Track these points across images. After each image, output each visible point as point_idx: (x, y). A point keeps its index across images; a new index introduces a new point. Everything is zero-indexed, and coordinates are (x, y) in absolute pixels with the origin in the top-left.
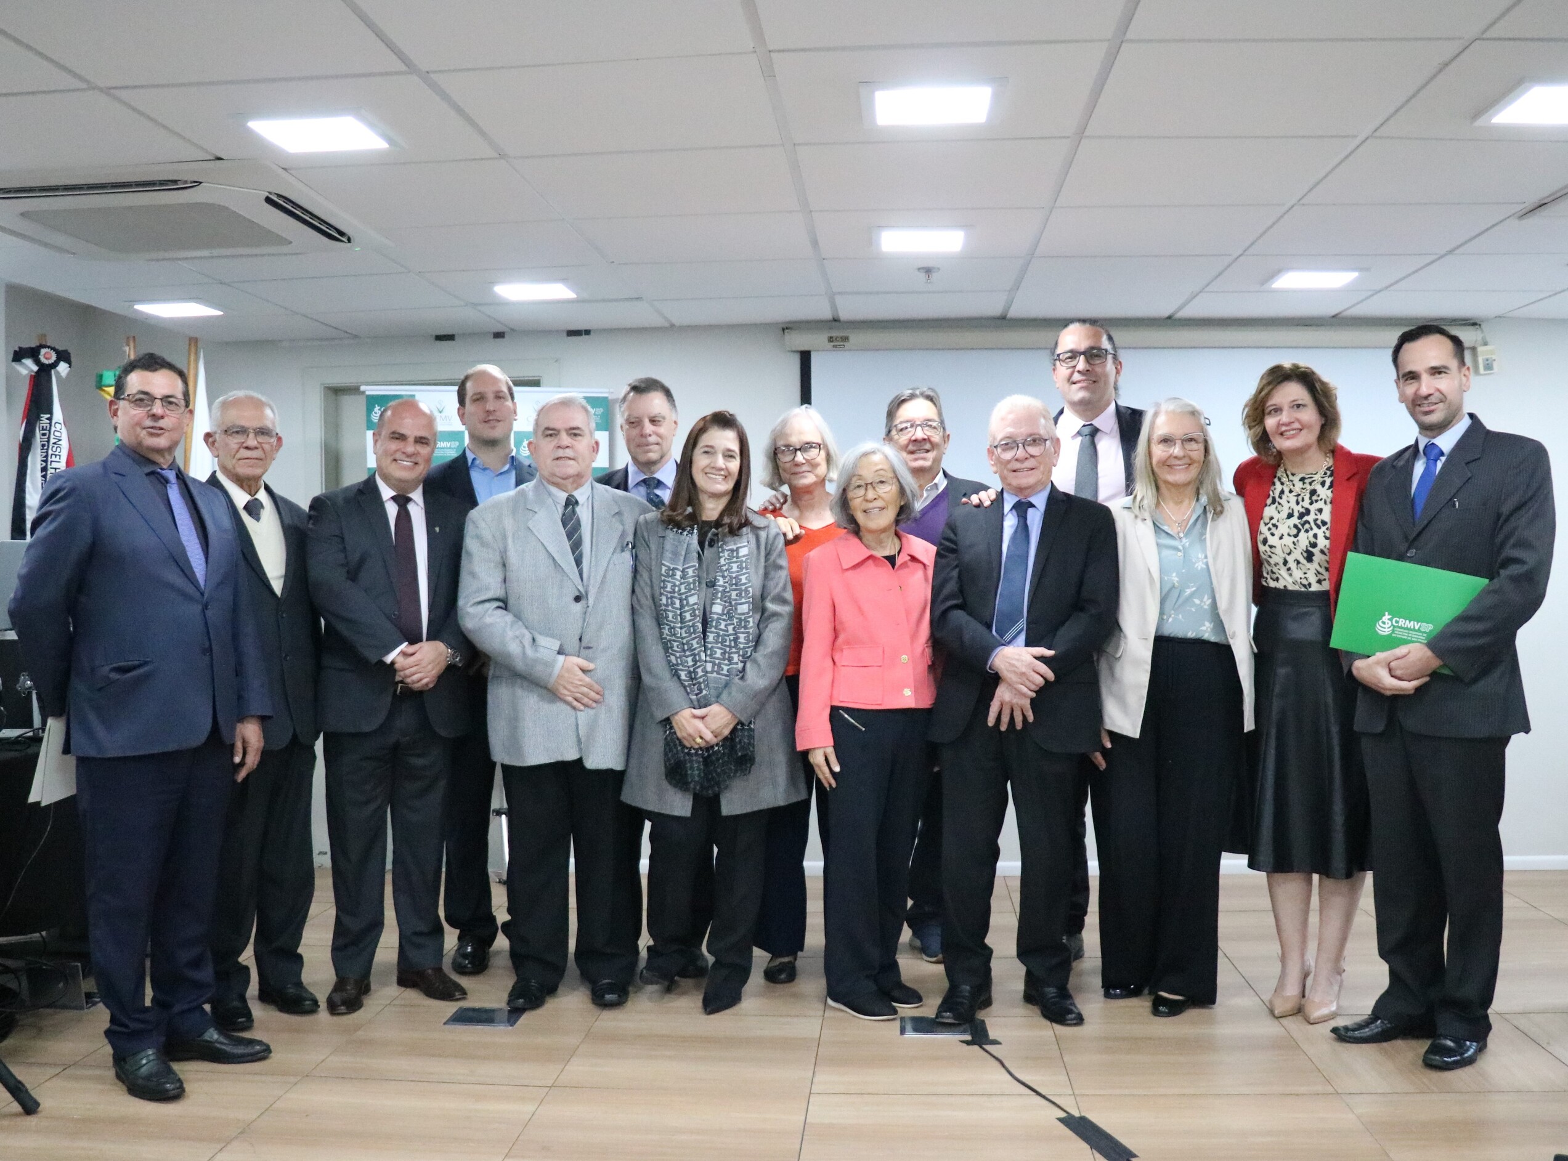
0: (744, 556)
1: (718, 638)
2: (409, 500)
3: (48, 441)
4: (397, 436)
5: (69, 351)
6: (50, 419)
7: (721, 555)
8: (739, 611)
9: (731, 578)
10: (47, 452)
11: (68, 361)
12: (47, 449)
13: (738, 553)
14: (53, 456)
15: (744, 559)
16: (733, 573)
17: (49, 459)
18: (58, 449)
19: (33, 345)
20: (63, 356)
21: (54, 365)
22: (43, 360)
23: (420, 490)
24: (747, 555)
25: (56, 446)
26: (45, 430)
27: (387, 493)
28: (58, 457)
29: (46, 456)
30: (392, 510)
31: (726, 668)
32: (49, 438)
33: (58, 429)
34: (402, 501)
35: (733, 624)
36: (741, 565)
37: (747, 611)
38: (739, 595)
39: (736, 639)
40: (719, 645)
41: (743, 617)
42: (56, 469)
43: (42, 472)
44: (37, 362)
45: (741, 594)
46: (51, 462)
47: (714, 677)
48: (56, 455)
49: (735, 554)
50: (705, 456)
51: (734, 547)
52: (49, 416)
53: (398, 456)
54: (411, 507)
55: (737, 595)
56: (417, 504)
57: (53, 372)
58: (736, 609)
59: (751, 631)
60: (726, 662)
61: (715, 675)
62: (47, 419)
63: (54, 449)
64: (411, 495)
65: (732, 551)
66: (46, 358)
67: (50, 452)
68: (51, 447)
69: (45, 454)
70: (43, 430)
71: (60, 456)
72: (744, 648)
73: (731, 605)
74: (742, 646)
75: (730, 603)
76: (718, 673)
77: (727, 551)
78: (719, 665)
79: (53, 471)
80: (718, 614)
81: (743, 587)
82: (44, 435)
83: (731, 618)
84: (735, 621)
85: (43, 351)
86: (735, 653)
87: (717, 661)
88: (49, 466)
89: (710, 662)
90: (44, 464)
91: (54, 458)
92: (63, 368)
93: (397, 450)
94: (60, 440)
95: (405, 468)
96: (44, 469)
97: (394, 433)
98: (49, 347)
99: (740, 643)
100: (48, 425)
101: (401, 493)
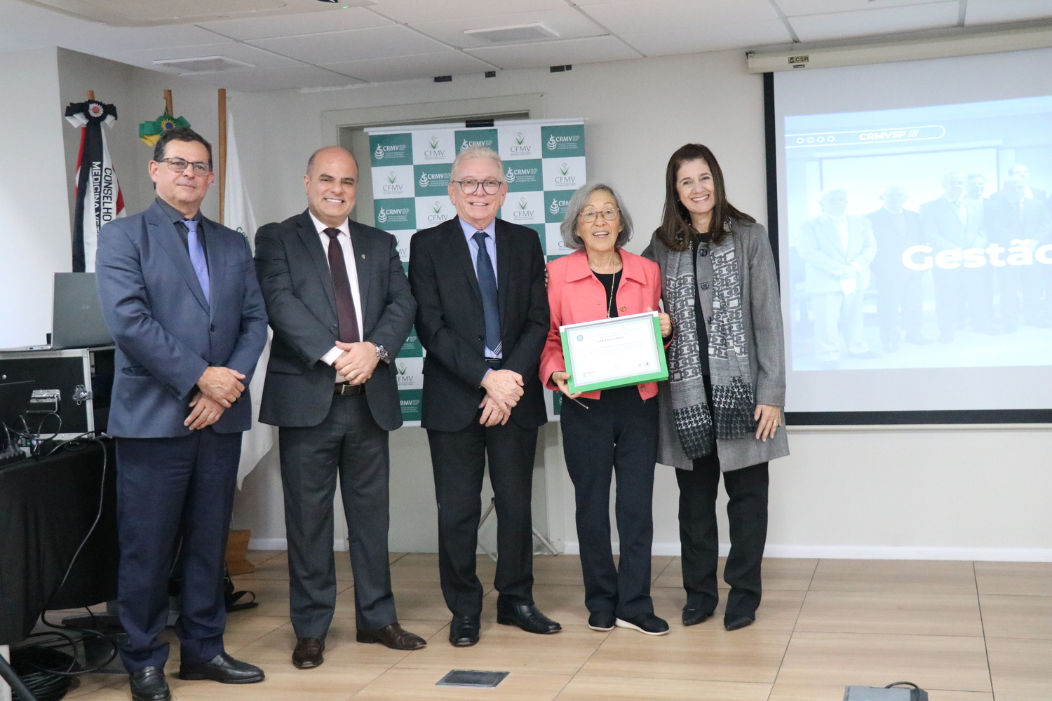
0: (731, 260)
1: (719, 328)
2: (338, 232)
3: (100, 185)
4: (326, 178)
5: (114, 105)
6: (101, 166)
7: (713, 262)
8: (731, 306)
9: (722, 279)
10: (100, 194)
11: (114, 114)
12: (100, 192)
13: (725, 259)
14: (105, 198)
15: (731, 263)
16: (724, 275)
17: (102, 201)
18: (109, 192)
19: (83, 101)
20: (110, 110)
21: (103, 118)
22: (92, 114)
23: (346, 222)
24: (734, 259)
25: (107, 189)
26: (97, 175)
27: (320, 227)
28: (109, 198)
29: (99, 198)
30: (325, 241)
31: (723, 351)
32: (100, 183)
33: (108, 174)
34: (332, 233)
35: (727, 316)
36: (730, 268)
37: (737, 305)
38: (730, 293)
39: (730, 328)
40: (720, 334)
41: (734, 310)
42: (108, 209)
43: (96, 212)
44: (88, 116)
45: (731, 292)
46: (104, 203)
47: (716, 359)
48: (107, 197)
49: (723, 259)
50: (686, 186)
51: (722, 254)
52: (99, 163)
53: (328, 195)
54: (340, 238)
55: (728, 293)
56: (345, 235)
57: (102, 124)
58: (729, 304)
59: (741, 320)
60: (724, 347)
61: (716, 357)
62: (98, 166)
63: (106, 192)
64: (339, 228)
65: (721, 257)
66: (95, 113)
67: (102, 195)
68: (102, 190)
69: (98, 196)
70: (95, 175)
71: (111, 197)
72: (737, 334)
73: (724, 301)
74: (735, 333)
75: (724, 300)
76: (719, 356)
77: (717, 258)
78: (719, 351)
79: (106, 211)
80: (718, 309)
81: (733, 286)
82: (96, 179)
83: (725, 312)
84: (728, 314)
85: (92, 106)
86: (730, 339)
87: (718, 347)
88: (102, 207)
89: (713, 347)
90: (98, 205)
91: (106, 200)
92: (110, 119)
93: (327, 191)
94: (110, 184)
95: (334, 205)
96: (98, 210)
97: (323, 175)
98: (96, 102)
99: (734, 331)
100: (100, 171)
101: (331, 226)
